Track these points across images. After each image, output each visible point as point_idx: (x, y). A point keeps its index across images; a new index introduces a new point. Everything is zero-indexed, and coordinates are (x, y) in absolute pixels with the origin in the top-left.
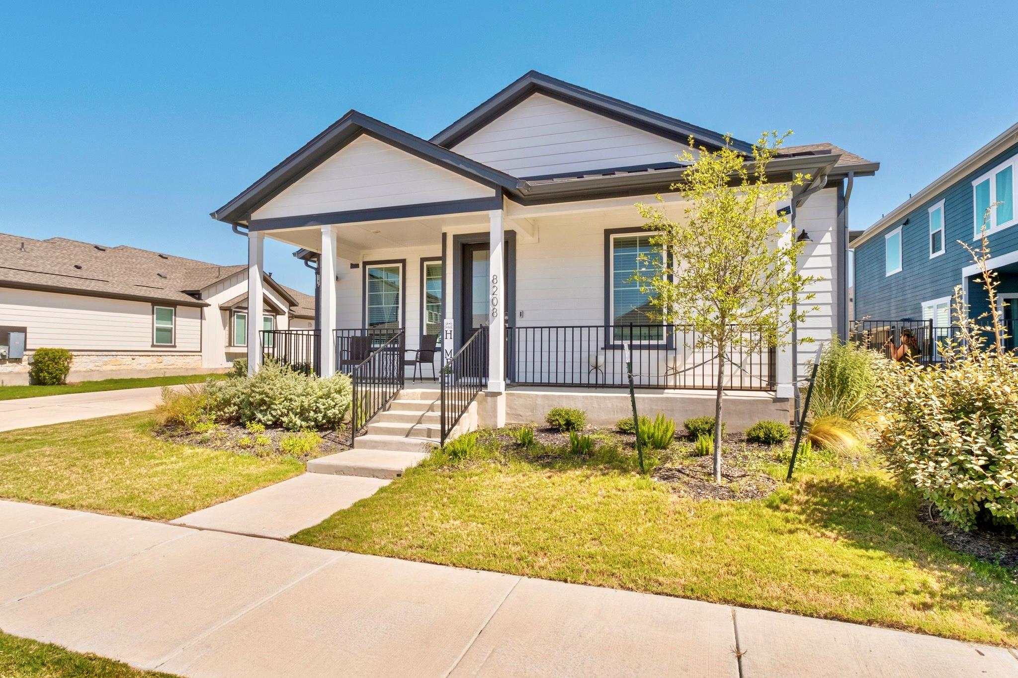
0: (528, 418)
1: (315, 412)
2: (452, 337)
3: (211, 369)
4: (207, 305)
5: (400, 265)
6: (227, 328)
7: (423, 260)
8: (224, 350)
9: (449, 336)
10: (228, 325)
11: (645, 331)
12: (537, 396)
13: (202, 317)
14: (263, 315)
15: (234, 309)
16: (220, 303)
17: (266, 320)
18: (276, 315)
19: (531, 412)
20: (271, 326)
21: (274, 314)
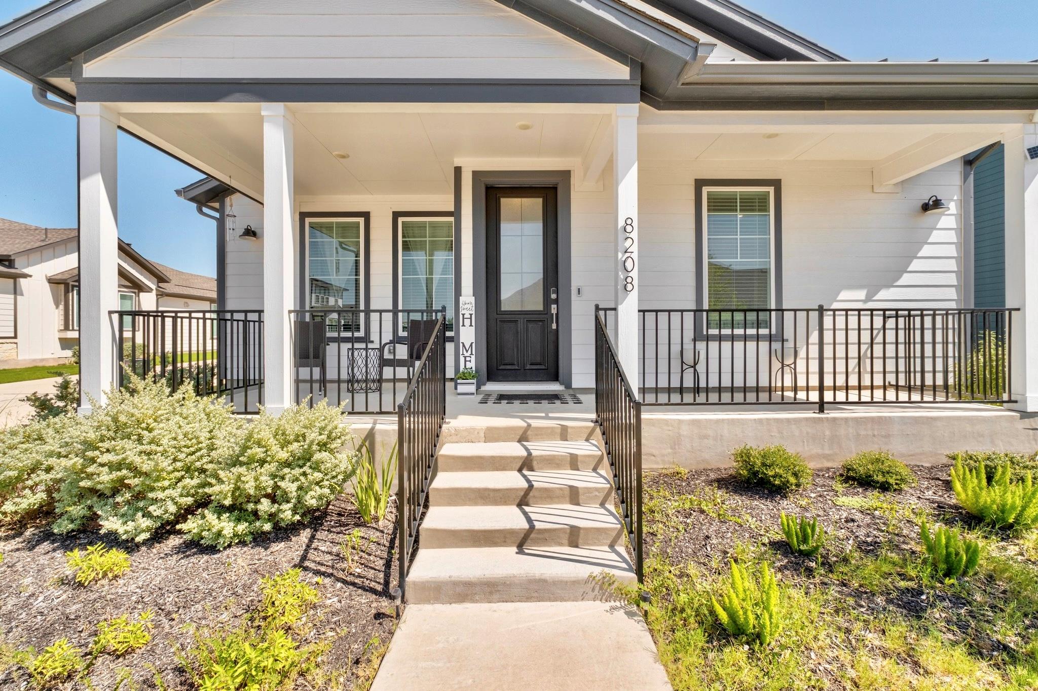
0: (666, 459)
1: (273, 498)
2: (473, 324)
3: (34, 360)
4: (25, 276)
5: (361, 220)
6: (62, 307)
7: (396, 215)
8: (58, 335)
9: (467, 322)
10: (63, 303)
11: (739, 316)
12: (680, 422)
13: (16, 291)
14: (119, 291)
15: (71, 283)
16: (49, 275)
17: (123, 297)
18: (139, 292)
19: (671, 448)
20: (132, 306)
21: (136, 291)
